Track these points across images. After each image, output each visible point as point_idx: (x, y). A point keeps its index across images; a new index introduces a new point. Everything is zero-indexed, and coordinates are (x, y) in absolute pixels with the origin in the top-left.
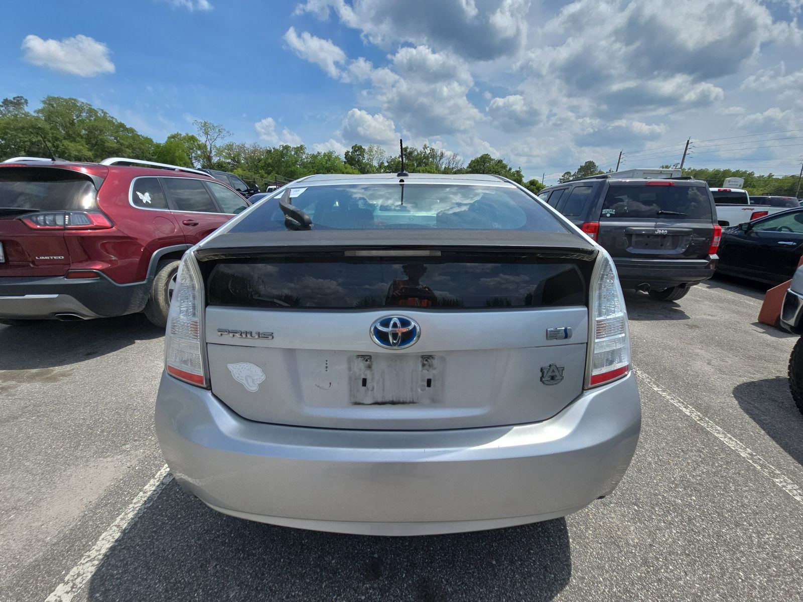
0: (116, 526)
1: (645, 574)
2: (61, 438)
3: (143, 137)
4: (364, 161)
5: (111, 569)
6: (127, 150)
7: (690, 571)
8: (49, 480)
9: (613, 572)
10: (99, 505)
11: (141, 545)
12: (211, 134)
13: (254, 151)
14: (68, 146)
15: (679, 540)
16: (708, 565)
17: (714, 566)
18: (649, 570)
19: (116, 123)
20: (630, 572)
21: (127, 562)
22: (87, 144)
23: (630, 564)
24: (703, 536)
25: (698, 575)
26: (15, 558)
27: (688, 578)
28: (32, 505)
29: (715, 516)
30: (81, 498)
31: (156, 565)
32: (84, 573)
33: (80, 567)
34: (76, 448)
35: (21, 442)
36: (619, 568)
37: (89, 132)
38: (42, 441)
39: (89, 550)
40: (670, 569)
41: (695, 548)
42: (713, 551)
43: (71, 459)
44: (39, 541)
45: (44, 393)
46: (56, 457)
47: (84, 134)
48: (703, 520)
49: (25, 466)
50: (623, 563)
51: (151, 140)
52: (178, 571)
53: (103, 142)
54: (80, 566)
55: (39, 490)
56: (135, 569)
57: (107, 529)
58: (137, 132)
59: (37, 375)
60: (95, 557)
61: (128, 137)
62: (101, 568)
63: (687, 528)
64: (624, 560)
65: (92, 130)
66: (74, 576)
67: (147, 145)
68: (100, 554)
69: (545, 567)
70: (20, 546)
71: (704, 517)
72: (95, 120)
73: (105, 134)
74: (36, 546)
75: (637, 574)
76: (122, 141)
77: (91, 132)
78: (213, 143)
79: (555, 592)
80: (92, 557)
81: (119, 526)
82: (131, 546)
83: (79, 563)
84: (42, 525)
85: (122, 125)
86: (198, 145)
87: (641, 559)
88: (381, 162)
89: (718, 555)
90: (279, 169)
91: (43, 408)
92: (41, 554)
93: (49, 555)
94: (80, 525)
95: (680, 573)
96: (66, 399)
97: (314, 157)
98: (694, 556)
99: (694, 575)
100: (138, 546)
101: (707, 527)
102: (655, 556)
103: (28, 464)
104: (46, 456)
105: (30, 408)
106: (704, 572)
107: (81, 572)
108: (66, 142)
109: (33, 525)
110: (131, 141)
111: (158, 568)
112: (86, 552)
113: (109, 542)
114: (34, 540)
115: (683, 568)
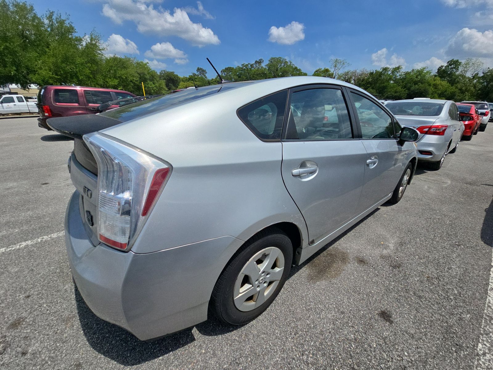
4: (457, 73)
13: (361, 75)
69: (134, 349)
78: (338, 72)
79: (117, 360)
88: (476, 73)
90: (375, 85)
97: (407, 74)
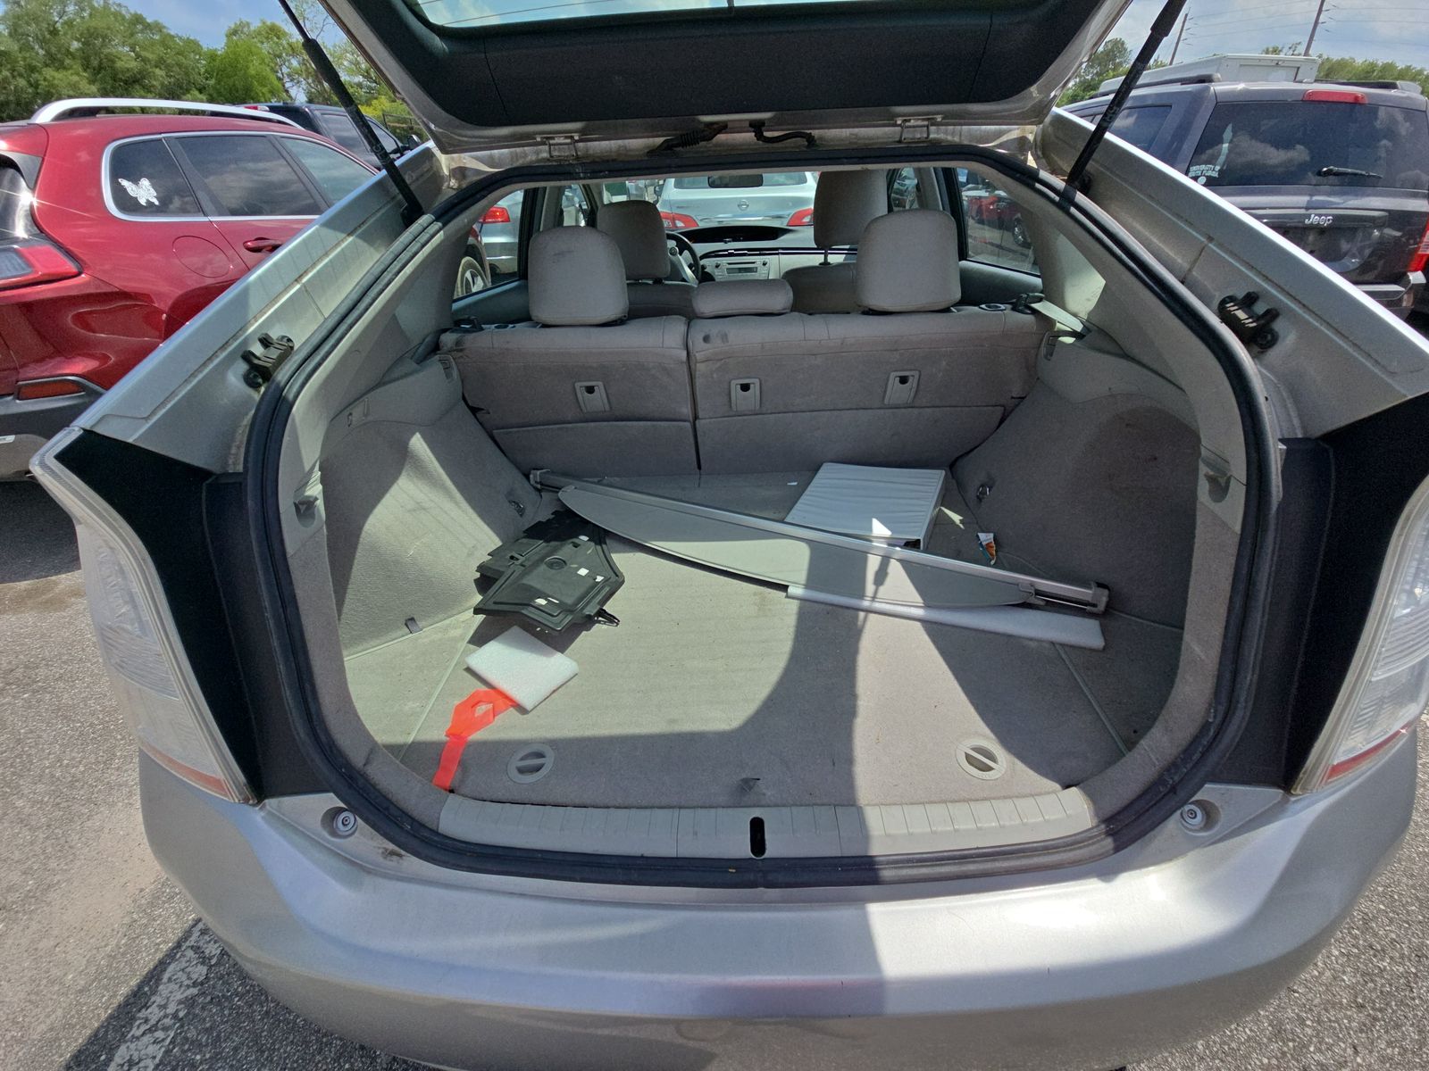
0: (192, 947)
1: (1277, 1059)
2: (80, 742)
3: (180, 38)
5: (189, 1050)
6: (157, 71)
7: (1363, 1044)
8: (62, 841)
9: (1213, 1059)
10: (159, 898)
11: (243, 995)
12: (310, 16)
14: (54, 78)
15: (1344, 973)
16: (1398, 1026)
17: (1408, 1028)
18: (1285, 1049)
19: (128, 16)
20: (1247, 1057)
21: (218, 1036)
22: (85, 70)
23: (1248, 1036)
24: (1391, 958)
25: (1378, 1052)
26: (15, 1022)
27: (1359, 1060)
28: (33, 900)
29: (1414, 908)
30: (123, 881)
31: (273, 1044)
32: (140, 1060)
33: (133, 1046)
34: (107, 764)
35: (5, 752)
36: (1226, 1048)
37: (84, 44)
38: (43, 750)
39: (146, 1006)
40: (1326, 1043)
41: (1375, 989)
42: (1407, 993)
43: (100, 791)
44: (53, 983)
45: (43, 635)
46: (71, 786)
47: (77, 50)
48: (1391, 921)
49: (17, 808)
50: (1233, 1036)
51: (196, 43)
52: (318, 1058)
53: (111, 60)
54: (132, 1042)
55: (45, 864)
56: (236, 1049)
57: (176, 954)
58: (168, 29)
59: (30, 594)
60: (158, 1022)
61: (153, 43)
62: (171, 1047)
63: (1361, 942)
64: (1236, 1029)
65: (89, 37)
66: (122, 1065)
67: (192, 55)
68: (166, 1016)
70: (22, 995)
71: (1394, 912)
72: (91, 15)
73: (113, 43)
74: (49, 995)
75: (1261, 1061)
76: (144, 54)
77: (86, 44)
80: (153, 1022)
81: (199, 948)
82: (223, 996)
83: (130, 1035)
84: (56, 946)
85: (138, 19)
86: (290, 45)
87: (1270, 1025)
89: (1417, 1001)
91: (42, 672)
92: (59, 1012)
93: (73, 1016)
94: (125, 945)
95: (1345, 1050)
96: (83, 650)
98: (1373, 1009)
99: (1371, 1052)
100: (237, 995)
101: (1398, 936)
102: (1298, 1015)
103: (20, 803)
104: (53, 783)
105: (19, 672)
106: (1389, 1044)
107: (136, 1058)
108: (49, 73)
109: (41, 946)
110: (161, 50)
111: (279, 1049)
112: (139, 1011)
113: (181, 986)
114: (44, 982)
115: (1351, 1038)
